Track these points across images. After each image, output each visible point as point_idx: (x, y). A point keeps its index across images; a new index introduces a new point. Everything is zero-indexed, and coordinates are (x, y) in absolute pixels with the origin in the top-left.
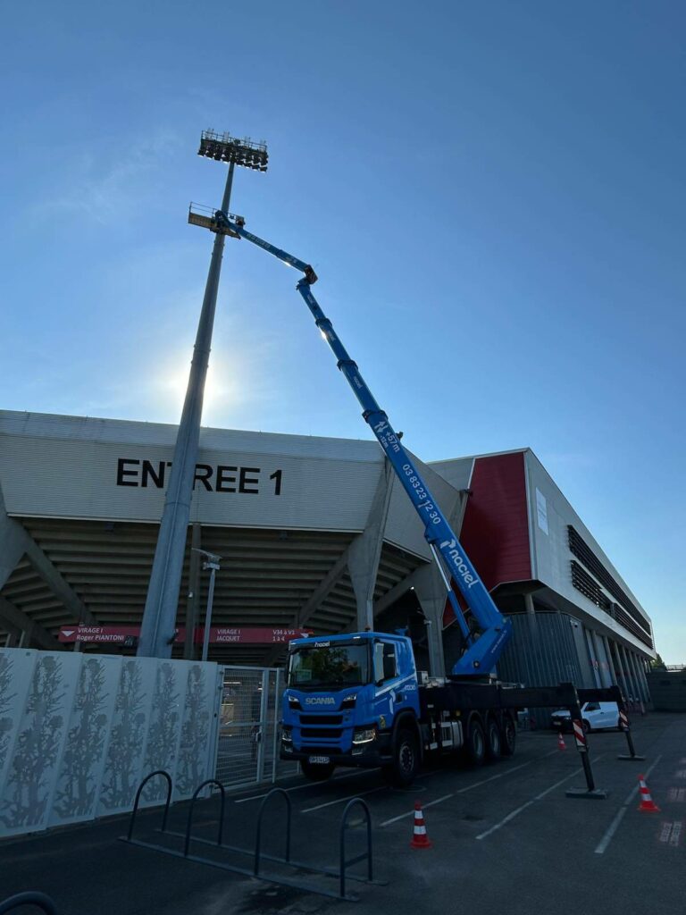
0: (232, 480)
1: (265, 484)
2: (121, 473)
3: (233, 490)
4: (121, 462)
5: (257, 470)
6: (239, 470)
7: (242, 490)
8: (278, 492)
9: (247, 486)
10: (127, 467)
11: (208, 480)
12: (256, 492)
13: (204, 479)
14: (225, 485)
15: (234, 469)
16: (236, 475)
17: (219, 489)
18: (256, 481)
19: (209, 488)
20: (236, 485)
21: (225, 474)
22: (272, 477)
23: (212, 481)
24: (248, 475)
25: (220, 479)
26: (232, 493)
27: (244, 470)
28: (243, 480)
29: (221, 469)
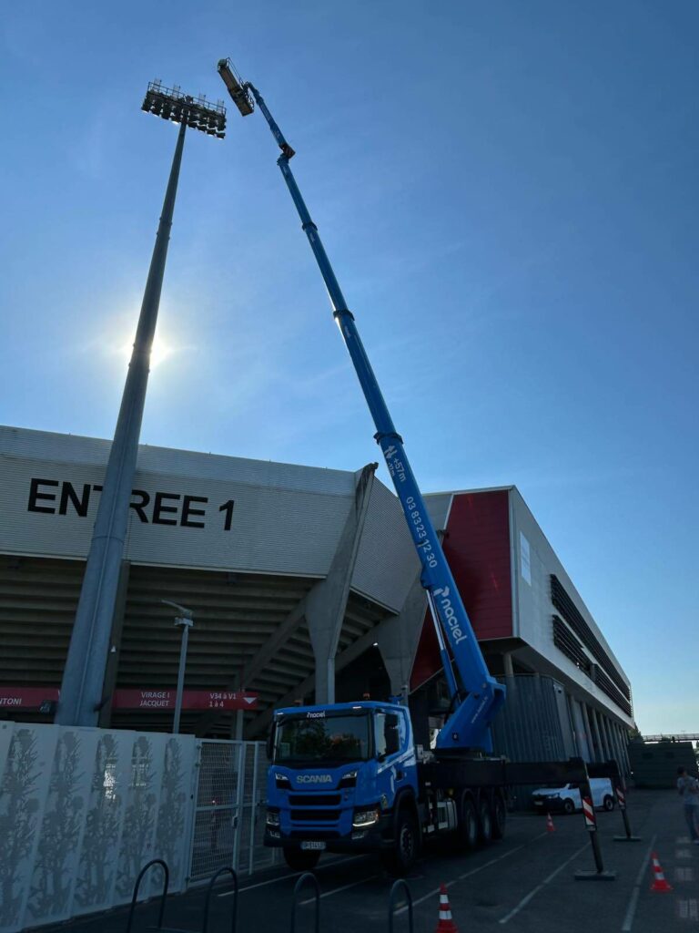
0: (174, 510)
1: (214, 517)
2: (34, 495)
3: (173, 523)
4: (35, 483)
5: (205, 500)
6: (182, 499)
7: (185, 523)
8: (228, 527)
9: (191, 518)
10: (41, 489)
11: (144, 509)
12: (201, 525)
13: (138, 508)
14: (164, 515)
15: (177, 497)
16: (179, 504)
17: (156, 520)
18: (201, 513)
19: (144, 519)
20: (177, 517)
21: (165, 503)
22: (222, 509)
23: (149, 510)
24: (193, 506)
25: (158, 508)
26: (172, 527)
27: (188, 499)
28: (186, 511)
29: (160, 496)
